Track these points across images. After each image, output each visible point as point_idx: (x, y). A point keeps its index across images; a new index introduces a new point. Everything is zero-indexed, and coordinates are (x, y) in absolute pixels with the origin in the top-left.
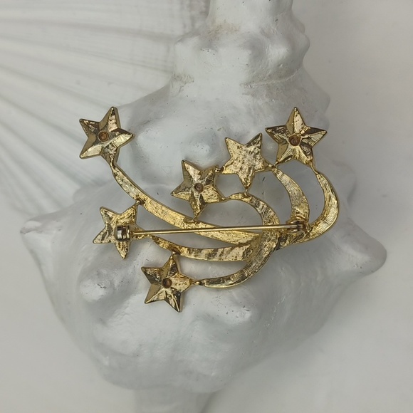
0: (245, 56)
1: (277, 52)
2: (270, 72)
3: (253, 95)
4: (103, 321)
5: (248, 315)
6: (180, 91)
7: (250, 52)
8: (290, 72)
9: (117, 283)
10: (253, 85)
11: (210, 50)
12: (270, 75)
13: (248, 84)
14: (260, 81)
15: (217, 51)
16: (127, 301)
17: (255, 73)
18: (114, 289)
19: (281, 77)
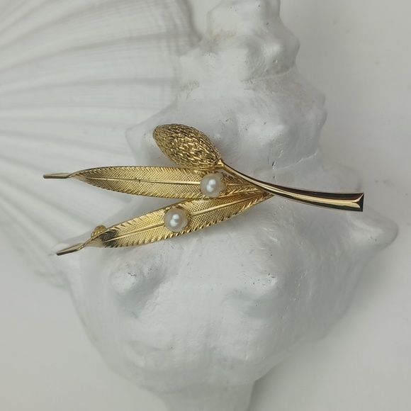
0: (243, 54)
1: (271, 50)
2: (267, 67)
3: (254, 90)
4: (135, 315)
5: (274, 281)
6: (187, 98)
7: (247, 50)
8: (285, 68)
9: (146, 271)
10: (254, 81)
11: (211, 54)
12: (267, 71)
13: (249, 80)
14: (259, 76)
15: (217, 54)
16: (157, 290)
17: (253, 69)
18: (144, 277)
19: (277, 72)
